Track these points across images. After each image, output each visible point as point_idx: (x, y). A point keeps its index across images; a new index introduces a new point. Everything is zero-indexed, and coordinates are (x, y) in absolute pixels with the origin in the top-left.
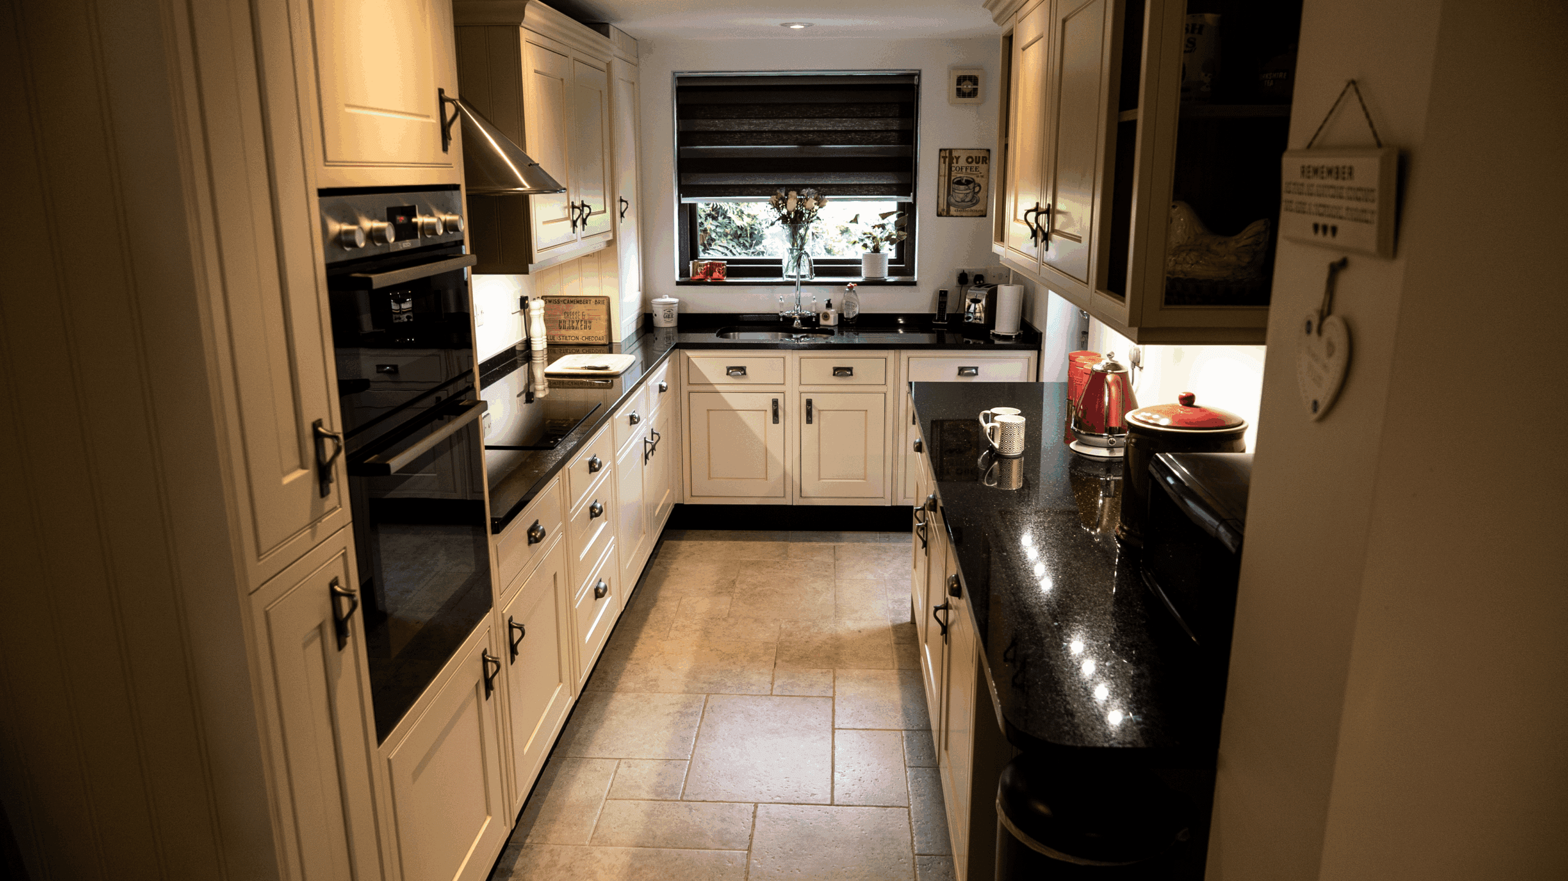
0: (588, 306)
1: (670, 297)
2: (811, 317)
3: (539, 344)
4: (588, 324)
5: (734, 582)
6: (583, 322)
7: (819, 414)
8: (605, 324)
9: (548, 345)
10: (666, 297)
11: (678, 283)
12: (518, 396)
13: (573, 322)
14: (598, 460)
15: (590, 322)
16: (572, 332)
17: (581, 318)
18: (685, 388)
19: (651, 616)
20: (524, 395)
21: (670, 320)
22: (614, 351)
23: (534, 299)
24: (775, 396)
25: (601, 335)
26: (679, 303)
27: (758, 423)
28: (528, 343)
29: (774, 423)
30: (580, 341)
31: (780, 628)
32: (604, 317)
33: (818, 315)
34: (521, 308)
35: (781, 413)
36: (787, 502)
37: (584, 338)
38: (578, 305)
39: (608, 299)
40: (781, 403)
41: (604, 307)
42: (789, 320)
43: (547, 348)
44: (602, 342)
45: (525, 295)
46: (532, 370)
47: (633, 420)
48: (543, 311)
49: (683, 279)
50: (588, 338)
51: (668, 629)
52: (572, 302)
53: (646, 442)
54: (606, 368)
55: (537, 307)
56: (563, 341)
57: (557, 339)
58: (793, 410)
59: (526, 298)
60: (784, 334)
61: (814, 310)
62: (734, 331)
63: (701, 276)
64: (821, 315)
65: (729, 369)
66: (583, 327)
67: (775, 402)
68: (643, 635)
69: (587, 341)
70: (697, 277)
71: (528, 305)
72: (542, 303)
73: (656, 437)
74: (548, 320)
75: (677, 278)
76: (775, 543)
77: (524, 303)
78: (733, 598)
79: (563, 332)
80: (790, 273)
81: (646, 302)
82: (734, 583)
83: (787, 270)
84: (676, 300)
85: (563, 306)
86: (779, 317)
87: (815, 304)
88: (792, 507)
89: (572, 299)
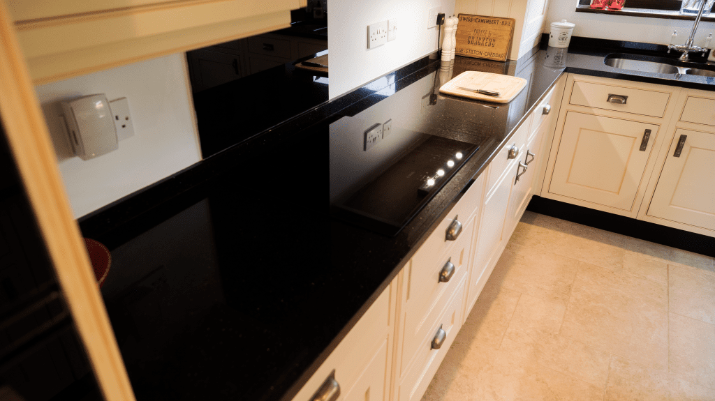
0: (495, 26)
1: (568, 22)
2: (701, 52)
3: (448, 56)
4: (492, 42)
5: (570, 287)
6: (488, 41)
7: (690, 150)
8: (506, 43)
9: (456, 56)
10: (564, 22)
11: (578, 10)
12: (423, 98)
13: (480, 39)
14: (459, 223)
15: (494, 40)
16: (478, 48)
17: (487, 35)
18: (565, 106)
19: (491, 311)
20: (428, 98)
21: (564, 41)
22: (509, 73)
23: (450, 17)
24: (649, 127)
25: (501, 53)
26: (575, 28)
27: (626, 147)
28: (439, 54)
29: (640, 150)
30: (483, 56)
31: (610, 368)
32: (507, 37)
33: (709, 50)
34: (437, 24)
35: (650, 143)
36: (632, 216)
37: (486, 54)
38: (487, 24)
39: (513, 21)
40: (653, 134)
41: (509, 28)
42: (676, 53)
43: (455, 59)
44: (501, 59)
45: (442, 13)
46: (439, 76)
47: (511, 155)
48: (456, 28)
49: (583, 6)
50: (490, 54)
51: (503, 334)
52: (482, 21)
53: (520, 165)
54: (496, 95)
55: (451, 23)
56: (469, 54)
57: (465, 53)
58: (663, 141)
59: (443, 15)
60: (668, 65)
61: (706, 46)
62: (619, 57)
63: (601, 5)
64: (712, 51)
65: (610, 96)
66: (488, 44)
67: (648, 132)
68: (479, 336)
69: (488, 57)
70: (597, 6)
71: (443, 22)
72: (456, 20)
73: (530, 158)
74: (459, 36)
75: (577, 6)
76: (612, 247)
77: (440, 19)
78: (567, 309)
79: (471, 47)
80: (689, 8)
81: (546, 24)
82: (570, 289)
83: (687, 5)
84: (572, 25)
85: (474, 23)
86: (668, 49)
87: (710, 40)
88: (635, 220)
89: (483, 18)
